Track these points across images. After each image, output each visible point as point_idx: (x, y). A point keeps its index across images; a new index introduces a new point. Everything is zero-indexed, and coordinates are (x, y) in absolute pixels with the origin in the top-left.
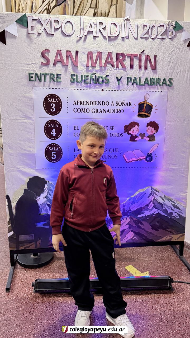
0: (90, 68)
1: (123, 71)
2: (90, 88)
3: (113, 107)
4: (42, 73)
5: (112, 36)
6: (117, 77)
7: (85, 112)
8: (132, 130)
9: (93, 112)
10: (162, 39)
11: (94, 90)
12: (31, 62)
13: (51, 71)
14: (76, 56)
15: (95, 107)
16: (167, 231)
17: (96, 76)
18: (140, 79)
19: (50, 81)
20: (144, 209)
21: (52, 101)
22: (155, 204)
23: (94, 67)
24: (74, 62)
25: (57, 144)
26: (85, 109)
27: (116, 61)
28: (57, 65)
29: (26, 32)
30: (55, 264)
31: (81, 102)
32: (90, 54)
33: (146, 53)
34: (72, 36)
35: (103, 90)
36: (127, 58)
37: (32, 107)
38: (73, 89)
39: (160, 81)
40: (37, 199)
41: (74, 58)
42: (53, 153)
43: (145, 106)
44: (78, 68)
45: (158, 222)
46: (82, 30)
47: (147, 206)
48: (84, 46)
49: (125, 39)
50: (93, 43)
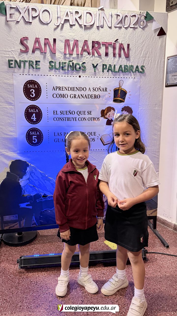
0: (67, 55)
1: (98, 58)
2: (68, 74)
3: (90, 93)
4: (21, 60)
5: (88, 25)
6: (93, 64)
7: (64, 98)
8: (108, 114)
9: (72, 97)
10: (134, 28)
11: (72, 76)
12: (10, 49)
13: (30, 58)
14: (54, 44)
15: (73, 93)
17: (73, 63)
18: (115, 66)
19: (29, 68)
21: (32, 87)
23: (71, 54)
24: (52, 50)
25: (37, 129)
26: (63, 94)
27: (91, 49)
28: (36, 52)
29: (5, 19)
30: (39, 241)
31: (60, 88)
32: (67, 42)
33: (120, 41)
34: (49, 25)
35: (80, 77)
36: (102, 46)
37: (12, 93)
38: (52, 75)
39: (133, 68)
40: (19, 182)
41: (52, 46)
42: (34, 137)
43: (119, 92)
44: (56, 55)
46: (58, 18)
48: (62, 34)
49: (100, 28)
50: (70, 31)
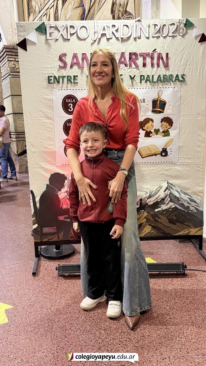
1: (136, 69)
4: (60, 75)
5: (125, 37)
6: (130, 76)
8: (146, 126)
10: (173, 37)
12: (50, 66)
13: (68, 74)
16: (185, 225)
18: (153, 76)
19: (68, 83)
20: (160, 203)
22: (172, 198)
27: (129, 60)
28: (74, 67)
29: (45, 38)
30: (76, 256)
33: (158, 51)
34: (87, 40)
36: (140, 57)
37: (52, 108)
39: (173, 77)
40: (58, 194)
43: (158, 103)
45: (175, 216)
46: (96, 33)
47: (163, 199)
49: (137, 39)
50: (107, 44)
